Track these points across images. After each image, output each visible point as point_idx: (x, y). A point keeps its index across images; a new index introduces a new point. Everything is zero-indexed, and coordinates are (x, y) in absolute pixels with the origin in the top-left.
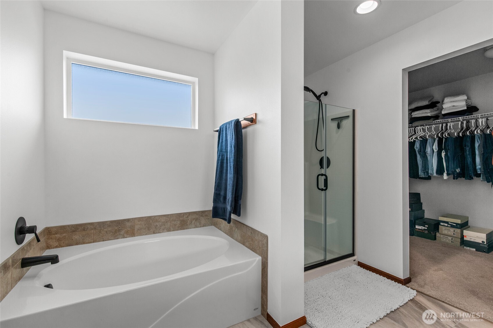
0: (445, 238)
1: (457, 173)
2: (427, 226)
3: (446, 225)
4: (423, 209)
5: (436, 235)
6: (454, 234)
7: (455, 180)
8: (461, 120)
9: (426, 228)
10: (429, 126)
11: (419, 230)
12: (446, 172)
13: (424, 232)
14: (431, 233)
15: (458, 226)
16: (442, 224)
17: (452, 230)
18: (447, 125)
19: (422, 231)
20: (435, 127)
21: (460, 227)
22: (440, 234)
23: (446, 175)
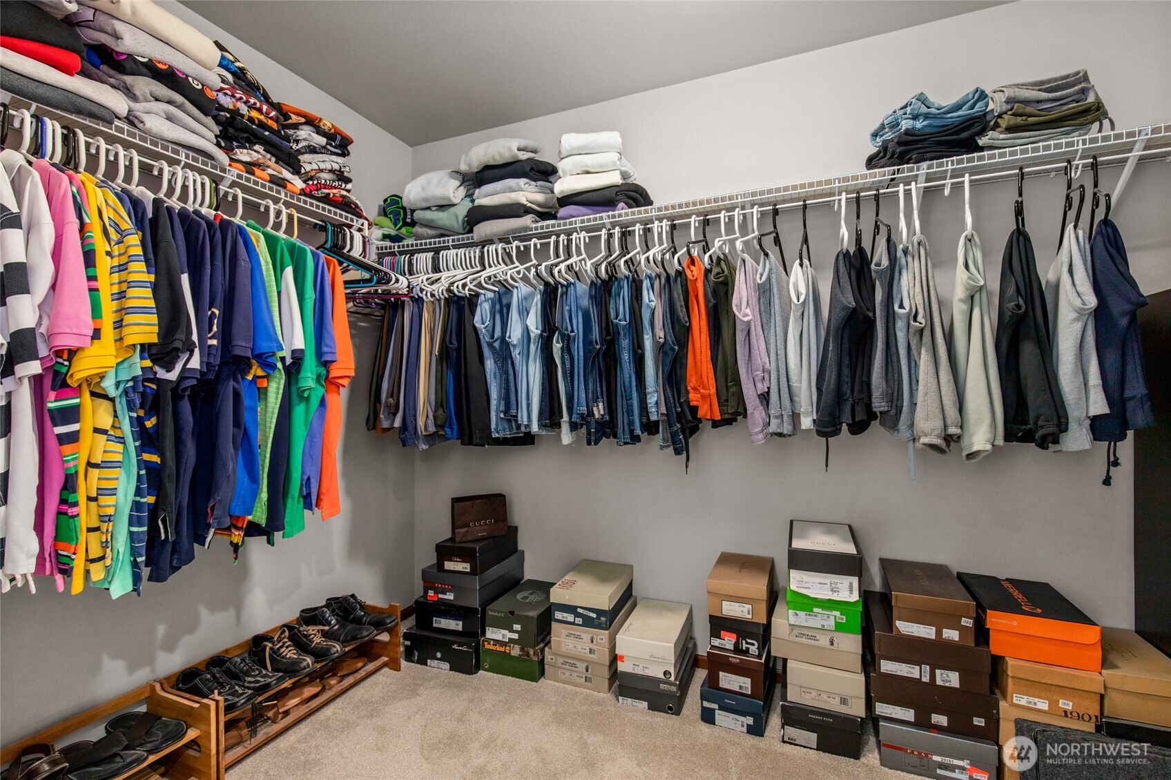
0: (567, 667)
1: (597, 422)
2: (517, 627)
3: (570, 618)
4: (520, 547)
5: (543, 659)
6: (591, 651)
7: (593, 447)
8: (609, 226)
9: (516, 636)
10: (539, 239)
11: (494, 648)
12: (566, 417)
13: (510, 653)
14: (528, 655)
15: (603, 619)
16: (559, 615)
17: (587, 633)
18: (570, 241)
19: (502, 649)
20: (539, 246)
21: (607, 621)
22: (555, 654)
23: (569, 429)
